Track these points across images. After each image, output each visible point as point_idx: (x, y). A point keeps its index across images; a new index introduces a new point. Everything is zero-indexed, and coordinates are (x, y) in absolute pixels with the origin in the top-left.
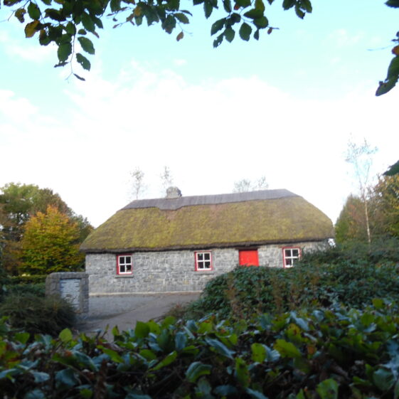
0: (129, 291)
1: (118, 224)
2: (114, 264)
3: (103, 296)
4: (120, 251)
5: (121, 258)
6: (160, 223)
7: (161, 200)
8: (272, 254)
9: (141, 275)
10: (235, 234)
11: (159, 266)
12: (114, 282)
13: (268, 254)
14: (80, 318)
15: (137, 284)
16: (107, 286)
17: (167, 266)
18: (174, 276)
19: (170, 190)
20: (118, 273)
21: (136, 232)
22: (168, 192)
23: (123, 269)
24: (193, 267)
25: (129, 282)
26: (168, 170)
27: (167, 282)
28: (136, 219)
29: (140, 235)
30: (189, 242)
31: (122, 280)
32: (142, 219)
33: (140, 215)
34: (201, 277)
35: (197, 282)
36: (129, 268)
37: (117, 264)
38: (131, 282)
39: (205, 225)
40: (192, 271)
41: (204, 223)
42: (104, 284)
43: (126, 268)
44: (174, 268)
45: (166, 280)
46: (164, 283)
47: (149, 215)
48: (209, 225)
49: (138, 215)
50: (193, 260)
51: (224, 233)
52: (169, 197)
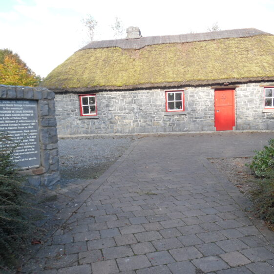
0: (95, 133)
1: (78, 63)
2: (77, 105)
3: (68, 138)
4: (83, 90)
5: (83, 99)
6: (124, 61)
7: (122, 41)
8: (252, 94)
9: (107, 117)
10: (212, 72)
11: (126, 106)
12: (78, 124)
14: (42, 185)
15: (103, 125)
16: (71, 127)
17: (134, 106)
18: (142, 117)
19: (130, 30)
20: (81, 115)
21: (99, 71)
22: (128, 32)
23: (86, 110)
24: (163, 108)
25: (94, 124)
26: (119, 20)
27: (135, 124)
28: (96, 58)
29: (104, 74)
30: (160, 80)
31: (86, 121)
32: (103, 58)
33: (101, 54)
34: (172, 118)
35: (168, 123)
36: (93, 109)
37: (80, 105)
38: (97, 124)
39: (174, 63)
40: (163, 111)
41: (173, 61)
42: (67, 127)
43: (90, 110)
44: (143, 108)
45: (134, 122)
46: (132, 124)
47: (110, 54)
48: (179, 63)
49: (99, 55)
50: (164, 100)
51: (198, 71)
52: (130, 37)
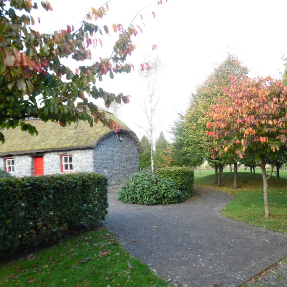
13: (50, 161)
